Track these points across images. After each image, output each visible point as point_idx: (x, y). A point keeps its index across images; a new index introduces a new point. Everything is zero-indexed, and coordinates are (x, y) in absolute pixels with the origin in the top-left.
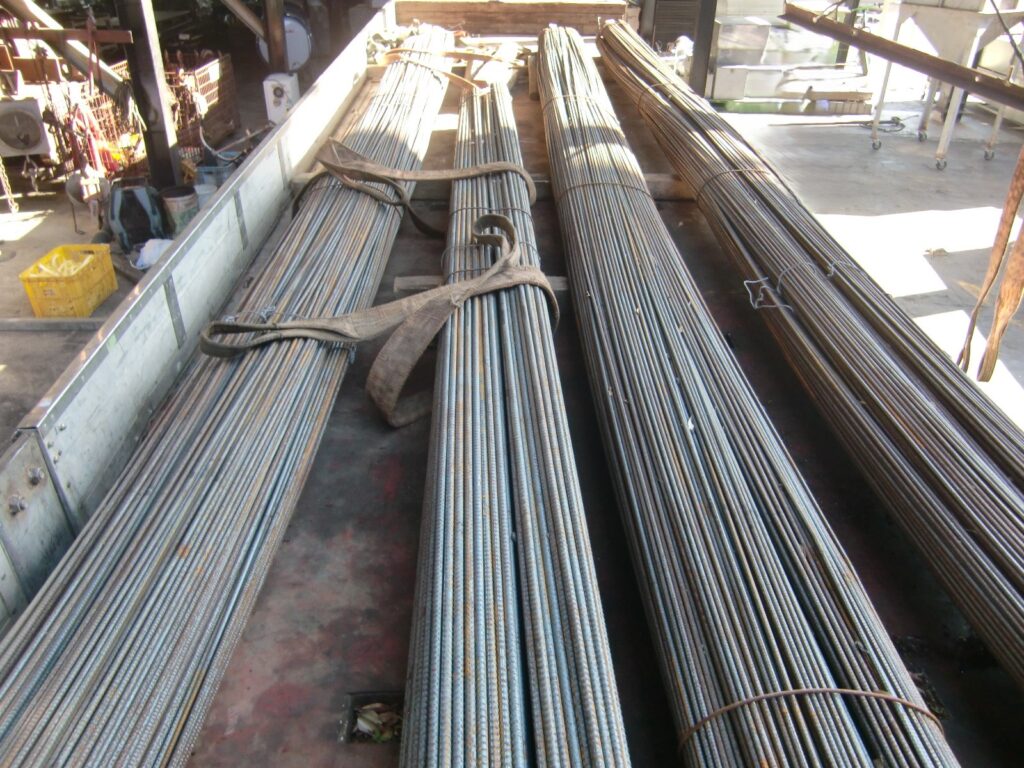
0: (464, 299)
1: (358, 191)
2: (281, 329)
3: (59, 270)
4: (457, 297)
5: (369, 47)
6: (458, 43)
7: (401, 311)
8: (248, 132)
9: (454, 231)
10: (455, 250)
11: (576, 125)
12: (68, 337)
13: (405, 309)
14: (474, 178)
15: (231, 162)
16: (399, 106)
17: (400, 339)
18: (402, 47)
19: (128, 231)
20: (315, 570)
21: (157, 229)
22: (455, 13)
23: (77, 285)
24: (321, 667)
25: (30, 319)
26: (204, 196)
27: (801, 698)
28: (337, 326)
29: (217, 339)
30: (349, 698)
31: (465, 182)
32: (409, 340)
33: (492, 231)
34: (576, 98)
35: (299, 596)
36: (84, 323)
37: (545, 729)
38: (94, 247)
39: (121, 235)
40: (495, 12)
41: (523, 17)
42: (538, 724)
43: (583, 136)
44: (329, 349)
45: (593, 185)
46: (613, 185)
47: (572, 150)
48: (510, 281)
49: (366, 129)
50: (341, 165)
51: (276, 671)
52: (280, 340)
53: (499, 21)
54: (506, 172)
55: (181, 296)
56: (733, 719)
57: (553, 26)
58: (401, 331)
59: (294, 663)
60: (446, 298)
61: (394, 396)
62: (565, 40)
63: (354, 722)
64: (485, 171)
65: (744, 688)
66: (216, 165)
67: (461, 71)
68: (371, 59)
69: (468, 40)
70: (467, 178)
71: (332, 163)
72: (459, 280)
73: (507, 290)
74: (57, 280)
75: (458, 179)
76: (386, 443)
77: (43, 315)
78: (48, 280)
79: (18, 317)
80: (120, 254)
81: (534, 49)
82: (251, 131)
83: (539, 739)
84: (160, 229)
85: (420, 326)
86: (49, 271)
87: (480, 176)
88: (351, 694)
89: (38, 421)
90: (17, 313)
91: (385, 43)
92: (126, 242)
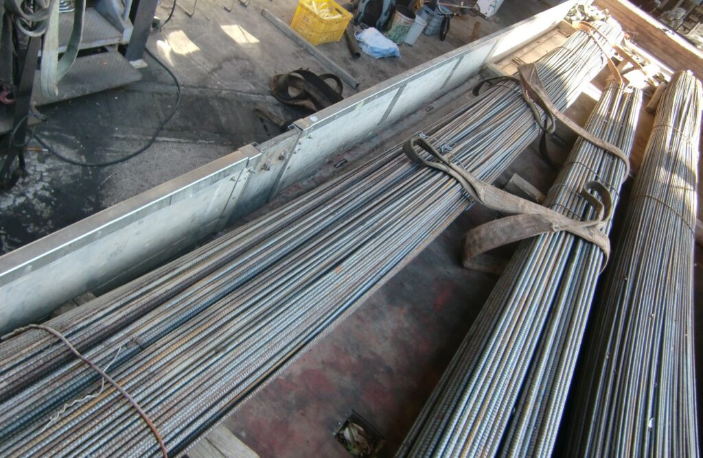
0: (561, 229)
1: (528, 106)
2: (450, 167)
3: (321, 11)
4: (557, 226)
5: (572, 10)
6: (623, 43)
7: (517, 205)
8: (462, 3)
9: (570, 175)
10: (566, 189)
11: (673, 155)
12: (298, 49)
13: (520, 206)
14: (598, 147)
15: (443, 14)
16: (575, 64)
17: (508, 223)
18: (591, 23)
19: (364, 14)
20: (375, 319)
21: (380, 23)
22: (632, 20)
23: (323, 26)
24: (347, 381)
25: (286, 25)
26: (417, 23)
28: (477, 186)
29: (417, 148)
30: (351, 413)
31: (590, 145)
32: (512, 227)
33: (592, 192)
34: (681, 135)
35: (358, 327)
36: (310, 47)
38: (345, 11)
39: (360, 13)
40: (656, 37)
41: (672, 51)
43: (674, 164)
44: (463, 196)
45: (665, 205)
46: (677, 214)
47: (663, 170)
48: (590, 237)
49: (550, 66)
50: (530, 83)
51: (323, 362)
52: (445, 173)
53: (656, 45)
54: (619, 158)
55: (401, 97)
57: (690, 73)
58: (512, 219)
59: (334, 365)
60: (551, 220)
61: (479, 251)
62: (692, 87)
63: (343, 428)
64: (607, 148)
66: (433, 10)
67: (617, 62)
68: (568, 18)
69: (628, 42)
70: (592, 144)
71: (526, 79)
72: (559, 212)
73: (585, 241)
74: (315, 16)
75: (587, 140)
76: (451, 271)
77: (294, 28)
78: (311, 13)
79: (282, 19)
80: (352, 23)
81: (668, 79)
82: (464, 5)
84: (382, 24)
85: (525, 225)
86: (315, 9)
87: (602, 148)
88: (353, 411)
89: (306, 127)
90: (282, 17)
91: (583, 14)
92: (360, 18)
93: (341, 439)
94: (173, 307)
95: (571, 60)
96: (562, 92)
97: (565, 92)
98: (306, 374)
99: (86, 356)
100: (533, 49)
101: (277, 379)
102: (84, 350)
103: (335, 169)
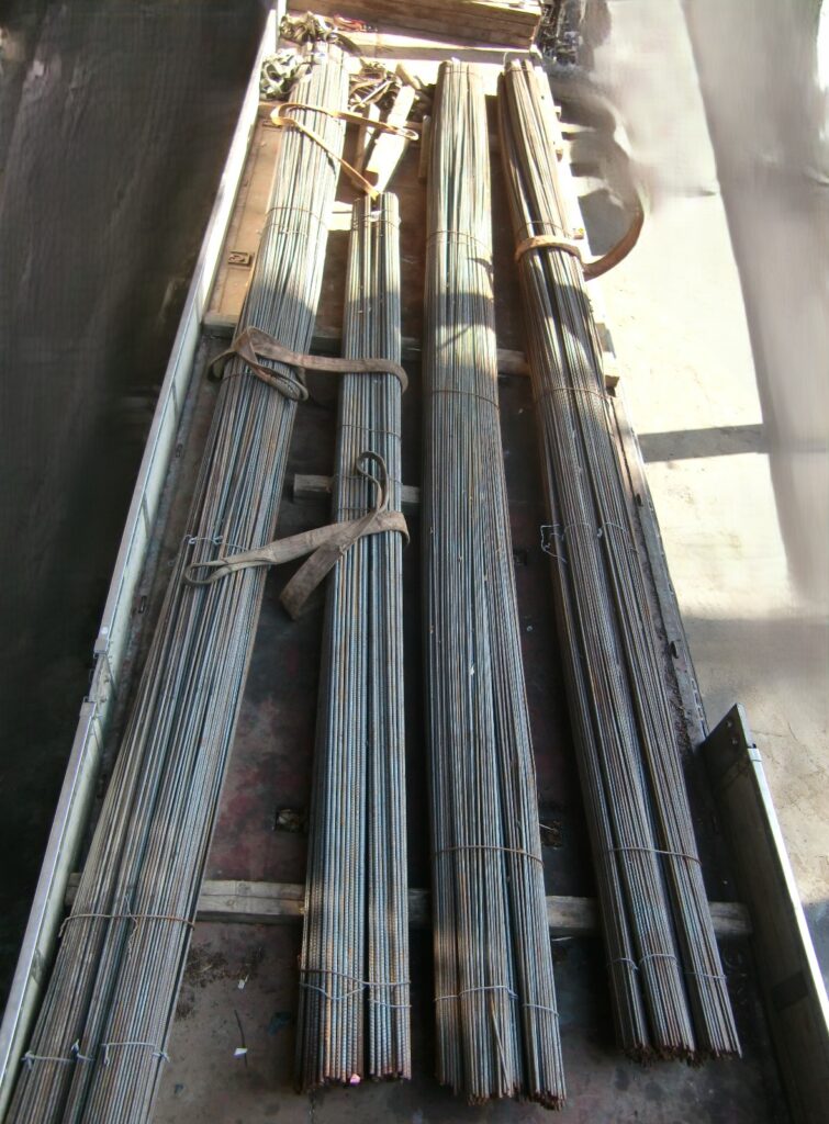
1: (268, 385)
2: (230, 565)
4: (344, 546)
9: (342, 451)
10: (342, 478)
13: (308, 542)
14: (360, 374)
20: (252, 726)
24: (260, 788)
27: (483, 850)
28: (263, 555)
30: (275, 806)
31: (353, 377)
34: (458, 237)
35: (244, 743)
37: (374, 851)
42: (371, 849)
43: (455, 310)
44: (257, 572)
47: (443, 333)
48: (379, 526)
51: (238, 789)
52: (230, 573)
54: (386, 372)
56: (453, 855)
59: (245, 785)
61: (298, 607)
63: (277, 818)
64: (370, 368)
65: (460, 841)
70: (354, 374)
71: (249, 359)
72: (345, 520)
73: (377, 534)
75: (347, 374)
76: (289, 631)
83: (371, 855)
85: (319, 565)
87: (365, 373)
88: (276, 804)
89: (105, 647)
93: (279, 827)
94: (131, 852)
95: (291, 231)
96: (298, 308)
97: (302, 304)
98: (231, 806)
99: (114, 914)
100: (244, 207)
101: (217, 825)
102: (109, 911)
103: (142, 615)
